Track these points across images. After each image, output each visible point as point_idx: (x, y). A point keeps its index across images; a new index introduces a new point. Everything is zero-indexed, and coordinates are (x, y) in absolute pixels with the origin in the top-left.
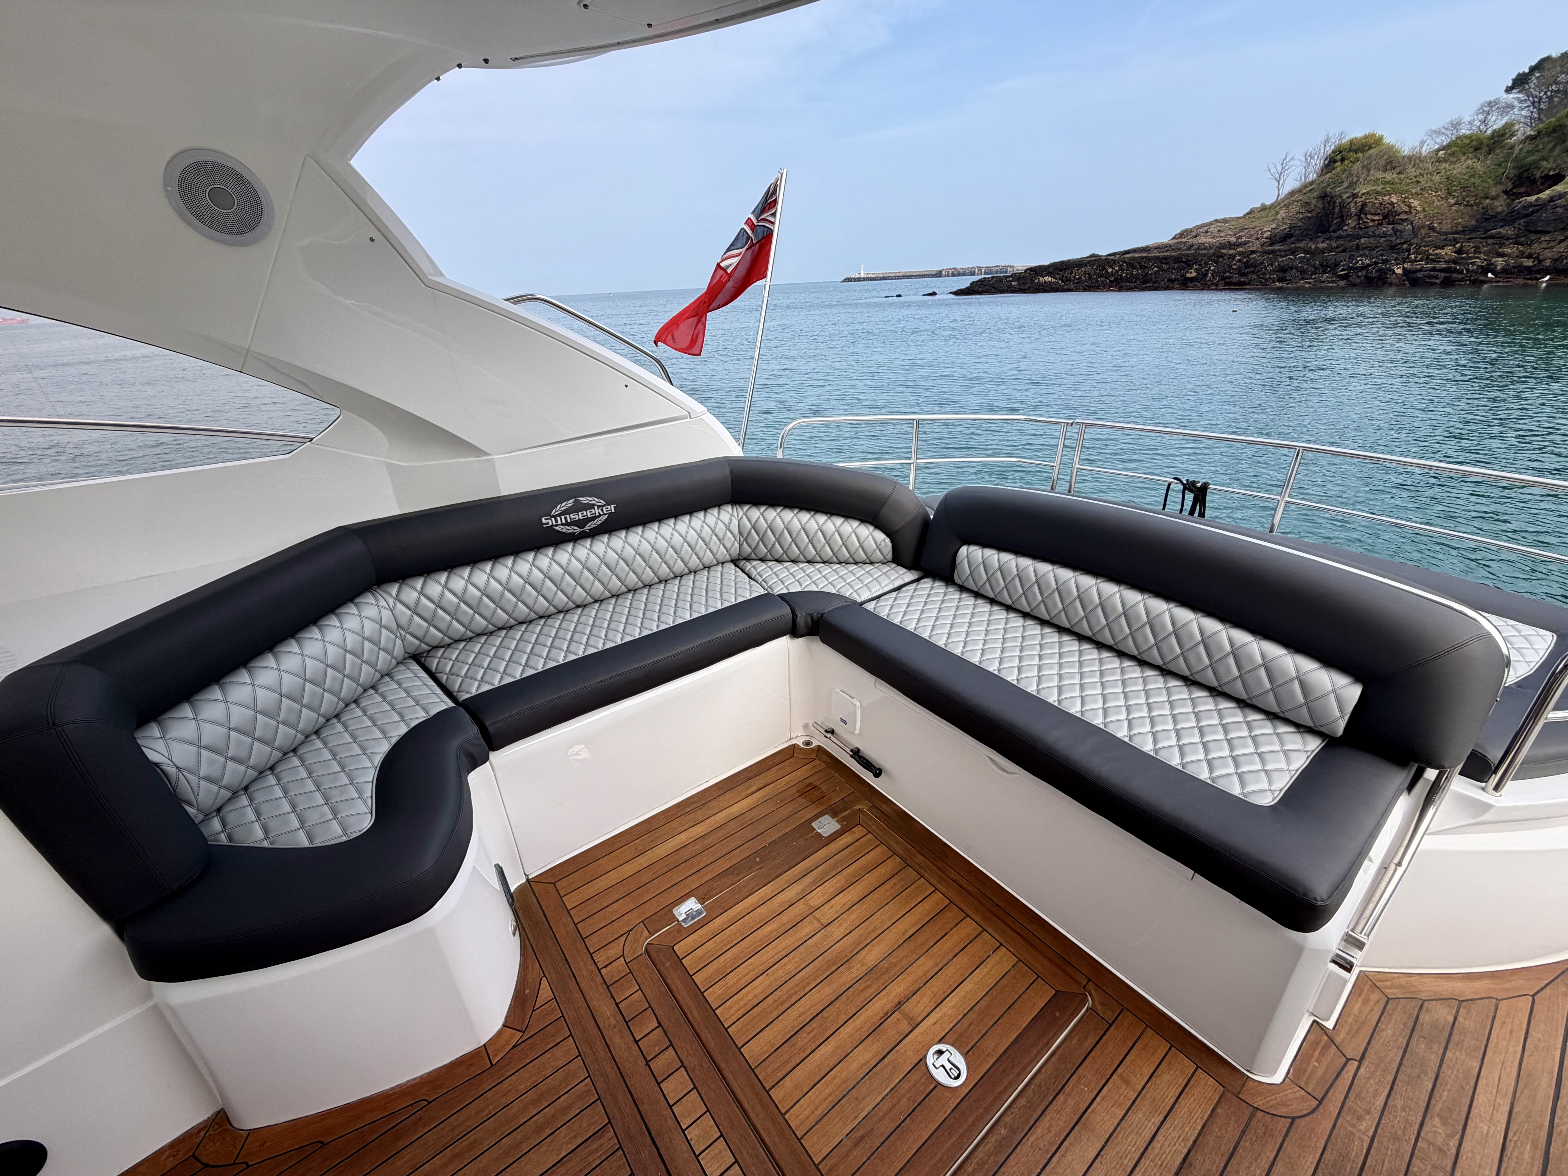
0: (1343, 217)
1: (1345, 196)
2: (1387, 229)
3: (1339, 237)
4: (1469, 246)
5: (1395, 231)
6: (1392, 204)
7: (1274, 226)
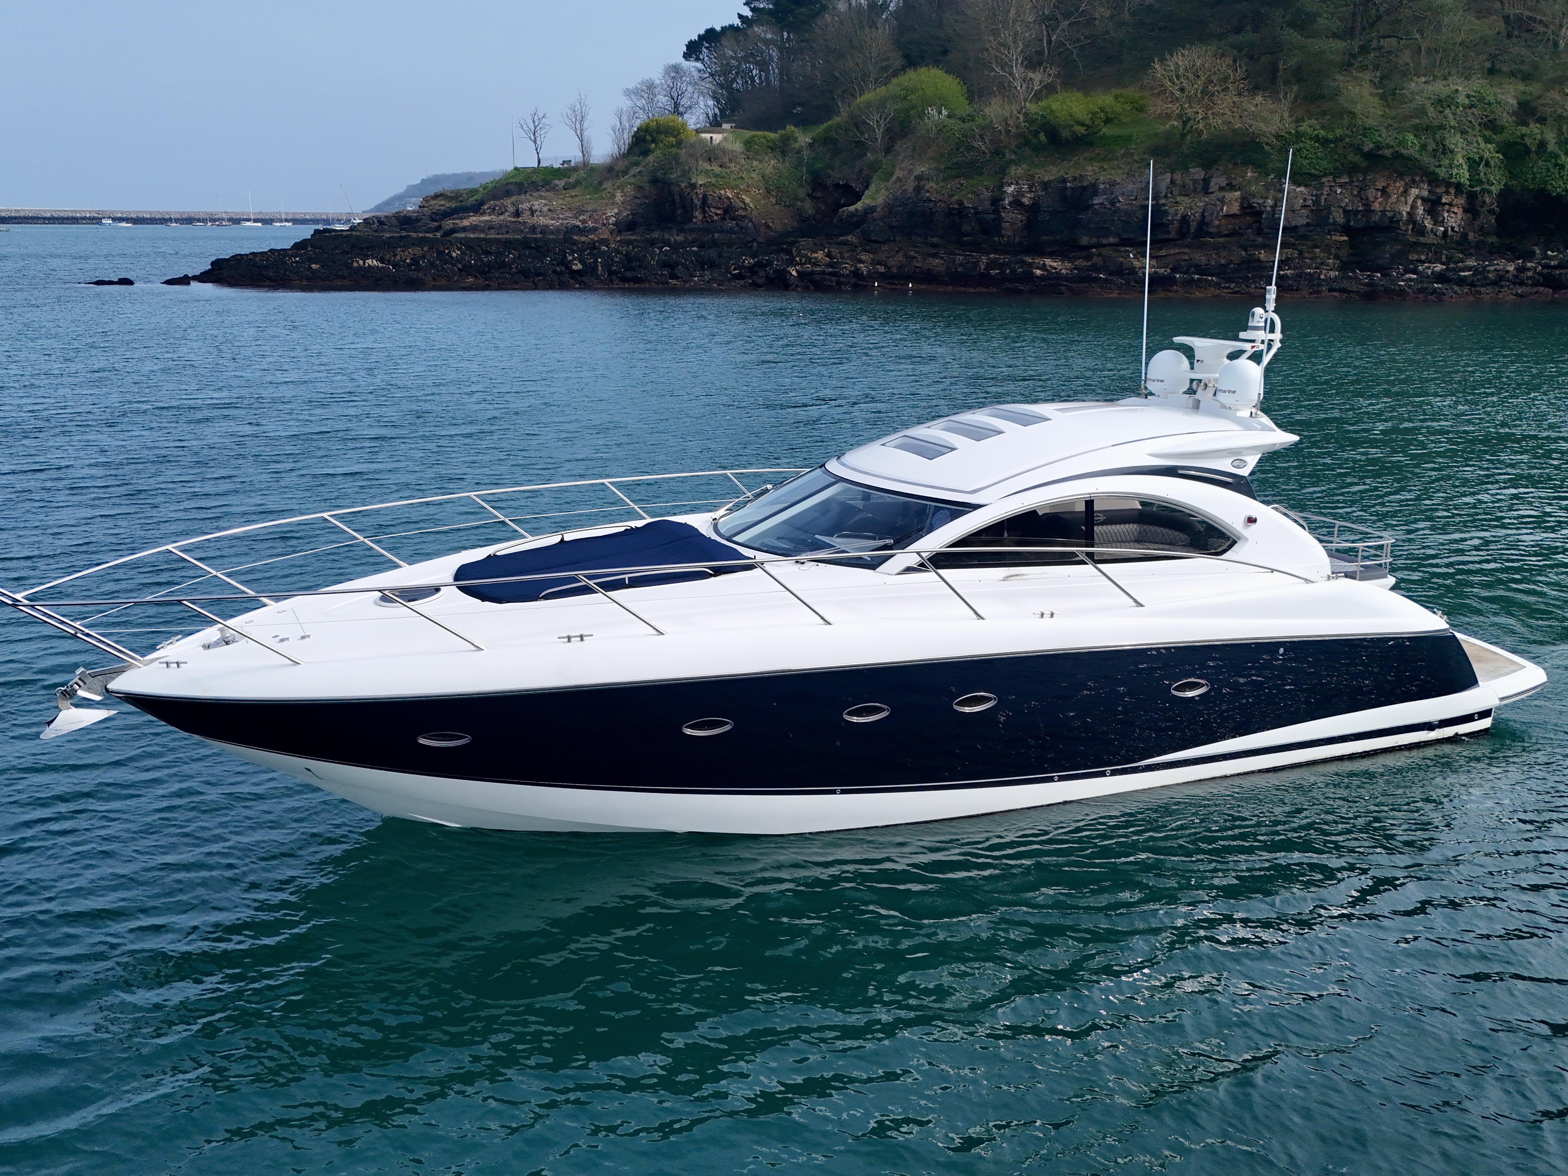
0: (687, 207)
1: (683, 185)
2: (731, 224)
3: (691, 230)
4: (834, 251)
5: (741, 228)
6: (728, 198)
7: (616, 211)
